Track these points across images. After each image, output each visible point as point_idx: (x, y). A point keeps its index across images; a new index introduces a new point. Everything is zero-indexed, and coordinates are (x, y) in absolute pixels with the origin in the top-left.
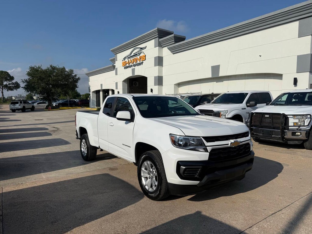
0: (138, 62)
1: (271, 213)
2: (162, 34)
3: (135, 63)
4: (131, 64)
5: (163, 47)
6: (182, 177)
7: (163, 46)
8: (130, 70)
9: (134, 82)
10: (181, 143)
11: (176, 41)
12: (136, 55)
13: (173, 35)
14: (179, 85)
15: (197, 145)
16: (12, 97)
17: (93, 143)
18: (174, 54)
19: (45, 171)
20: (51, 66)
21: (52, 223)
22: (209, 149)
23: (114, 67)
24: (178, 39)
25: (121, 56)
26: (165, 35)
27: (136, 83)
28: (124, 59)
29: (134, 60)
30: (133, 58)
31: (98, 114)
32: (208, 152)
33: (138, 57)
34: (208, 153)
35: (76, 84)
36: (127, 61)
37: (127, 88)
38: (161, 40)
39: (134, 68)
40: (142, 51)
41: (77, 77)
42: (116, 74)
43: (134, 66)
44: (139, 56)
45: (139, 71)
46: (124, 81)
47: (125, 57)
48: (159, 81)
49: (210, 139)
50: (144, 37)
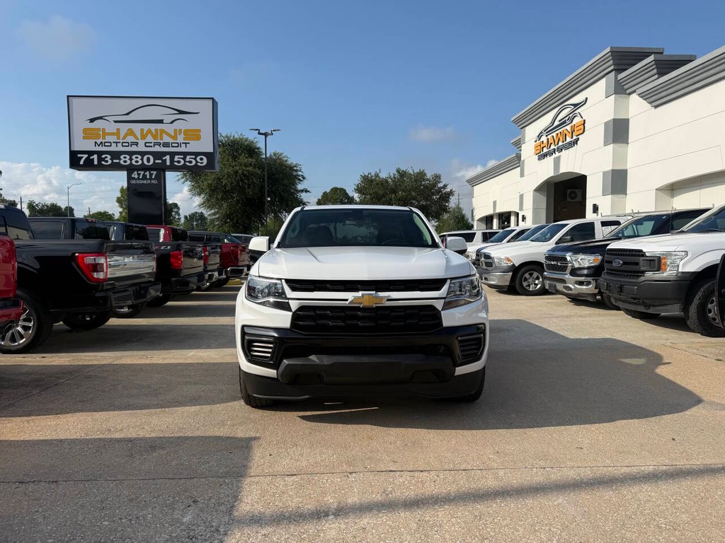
0: (569, 139)
2: (624, 59)
3: (560, 144)
4: (553, 147)
5: (630, 94)
6: (248, 358)
7: (628, 91)
8: (549, 160)
9: (569, 191)
11: (661, 74)
12: (565, 122)
13: (652, 58)
14: (674, 188)
18: (656, 107)
20: (398, 171)
22: (294, 305)
23: (519, 157)
24: (666, 65)
25: (533, 131)
26: (634, 62)
27: (574, 193)
28: (538, 136)
29: (559, 135)
30: (557, 132)
32: (290, 310)
33: (568, 128)
34: (291, 313)
35: (447, 204)
36: (545, 142)
37: (544, 205)
38: (621, 76)
39: (559, 157)
40: (576, 112)
41: (448, 190)
42: (522, 175)
43: (560, 150)
44: (571, 125)
45: (570, 163)
46: (538, 190)
47: (541, 133)
48: (617, 182)
50: (581, 75)
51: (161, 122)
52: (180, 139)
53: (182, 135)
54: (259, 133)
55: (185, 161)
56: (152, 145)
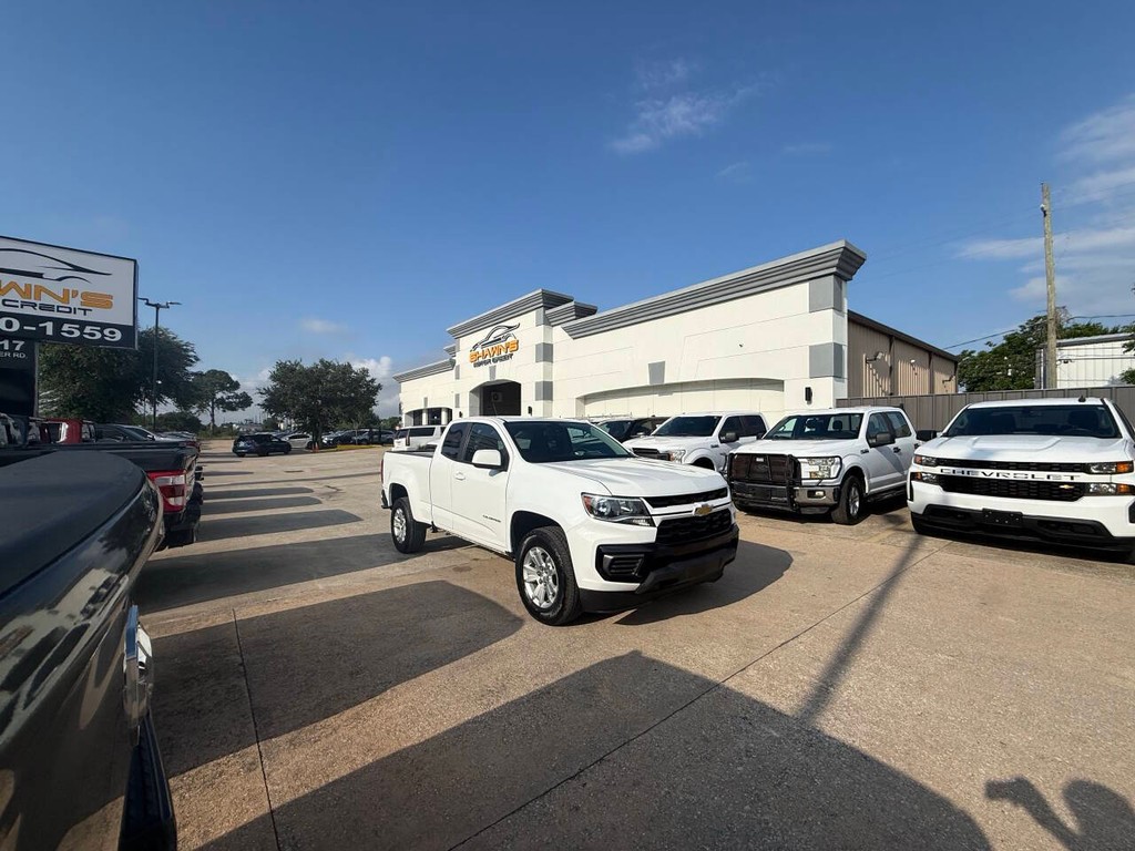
0: (503, 354)
1: (779, 642)
2: (551, 300)
3: (495, 356)
4: (488, 358)
5: (554, 326)
6: (606, 576)
7: (553, 324)
8: (485, 369)
9: (493, 394)
10: (604, 510)
11: (579, 316)
12: (500, 339)
13: (572, 303)
14: (587, 399)
15: (632, 514)
16: (232, 423)
17: (419, 516)
18: (574, 339)
19: (321, 576)
20: (322, 361)
21: (352, 674)
22: (657, 521)
23: (453, 363)
24: (584, 311)
25: (467, 343)
26: (558, 303)
27: (497, 395)
28: (474, 347)
29: (494, 349)
30: (493, 346)
31: (431, 457)
32: (654, 526)
33: (503, 344)
34: (656, 529)
35: (374, 397)
36: (480, 352)
37: (477, 404)
38: (547, 312)
39: (495, 366)
40: (510, 333)
41: (376, 384)
42: (457, 378)
43: (495, 361)
44: (505, 342)
45: (505, 372)
46: (474, 391)
47: (477, 345)
48: (546, 391)
49: (658, 502)
50: (516, 306)
51: (39, 276)
52: (75, 303)
53: (79, 298)
54: (148, 304)
55: (82, 333)
56: (19, 304)
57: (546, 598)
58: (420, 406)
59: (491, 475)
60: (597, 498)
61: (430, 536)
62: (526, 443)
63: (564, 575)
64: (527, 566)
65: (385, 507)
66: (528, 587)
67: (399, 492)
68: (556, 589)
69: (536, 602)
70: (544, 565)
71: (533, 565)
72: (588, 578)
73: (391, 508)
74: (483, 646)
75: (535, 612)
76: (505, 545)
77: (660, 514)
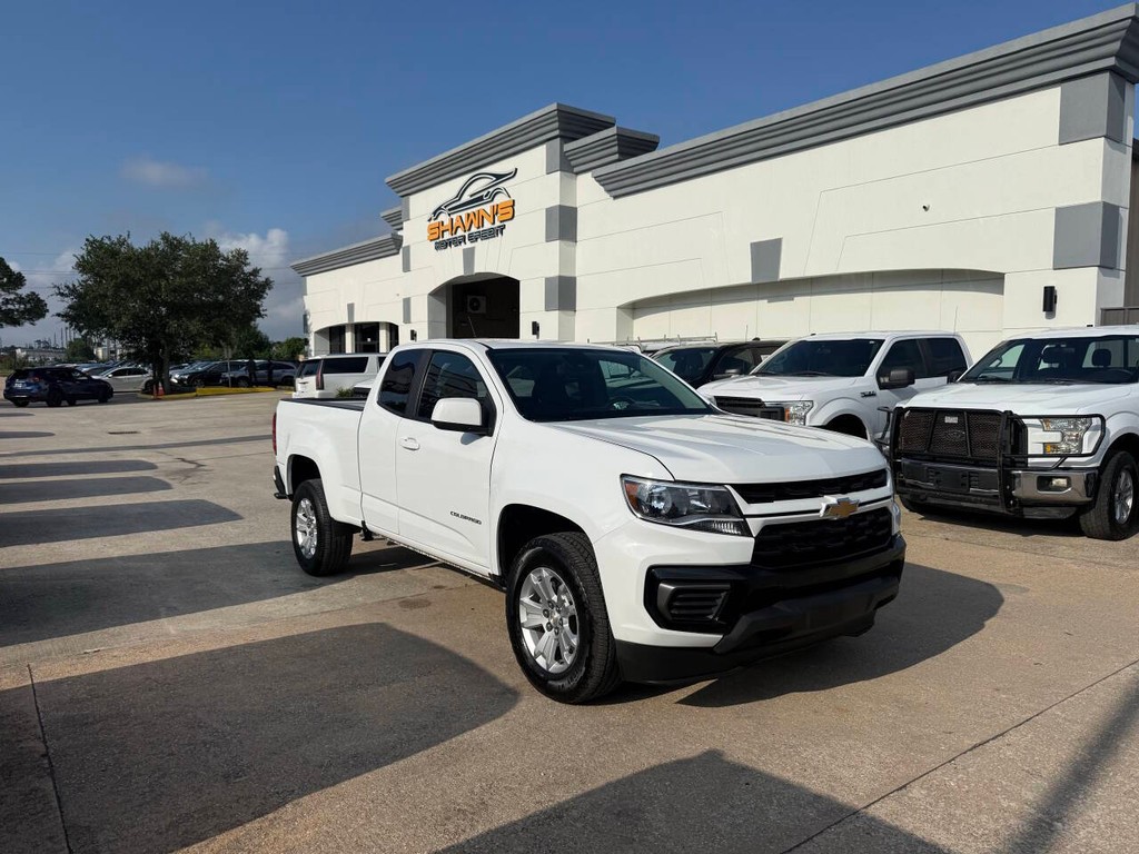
0: (487, 225)
2: (574, 125)
3: (474, 229)
4: (460, 232)
5: (577, 174)
6: (662, 621)
7: (576, 170)
8: (456, 253)
9: (469, 298)
10: (661, 505)
11: (626, 154)
12: (481, 198)
13: (612, 131)
14: (637, 308)
15: (711, 513)
16: (14, 348)
17: (340, 511)
18: (615, 197)
19: (173, 611)
20: (165, 237)
21: (226, 777)
22: (755, 525)
23: (398, 241)
24: (634, 145)
25: (422, 204)
26: (584, 130)
27: (477, 301)
28: (434, 213)
29: (472, 217)
30: (469, 211)
31: (361, 409)
32: (750, 535)
33: (488, 208)
34: (752, 541)
35: (258, 303)
36: (447, 222)
37: (443, 317)
38: (569, 146)
39: (473, 249)
40: (500, 186)
41: (261, 279)
42: (406, 268)
43: (473, 238)
44: (492, 204)
45: (491, 259)
46: (435, 294)
47: (440, 208)
48: (563, 293)
49: (755, 492)
50: (510, 134)
57: (558, 656)
58: (341, 319)
59: (465, 441)
60: (649, 484)
61: (359, 546)
62: (526, 387)
63: (590, 615)
64: (526, 599)
65: (281, 495)
66: (528, 637)
67: (304, 469)
68: (575, 641)
69: (541, 661)
70: (555, 598)
71: (536, 598)
72: (631, 622)
73: (291, 497)
74: (449, 736)
75: (538, 678)
76: (489, 564)
77: (758, 513)
